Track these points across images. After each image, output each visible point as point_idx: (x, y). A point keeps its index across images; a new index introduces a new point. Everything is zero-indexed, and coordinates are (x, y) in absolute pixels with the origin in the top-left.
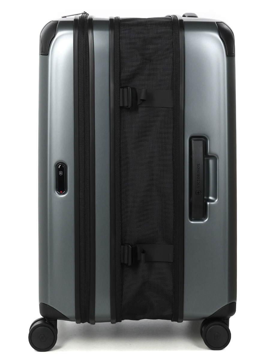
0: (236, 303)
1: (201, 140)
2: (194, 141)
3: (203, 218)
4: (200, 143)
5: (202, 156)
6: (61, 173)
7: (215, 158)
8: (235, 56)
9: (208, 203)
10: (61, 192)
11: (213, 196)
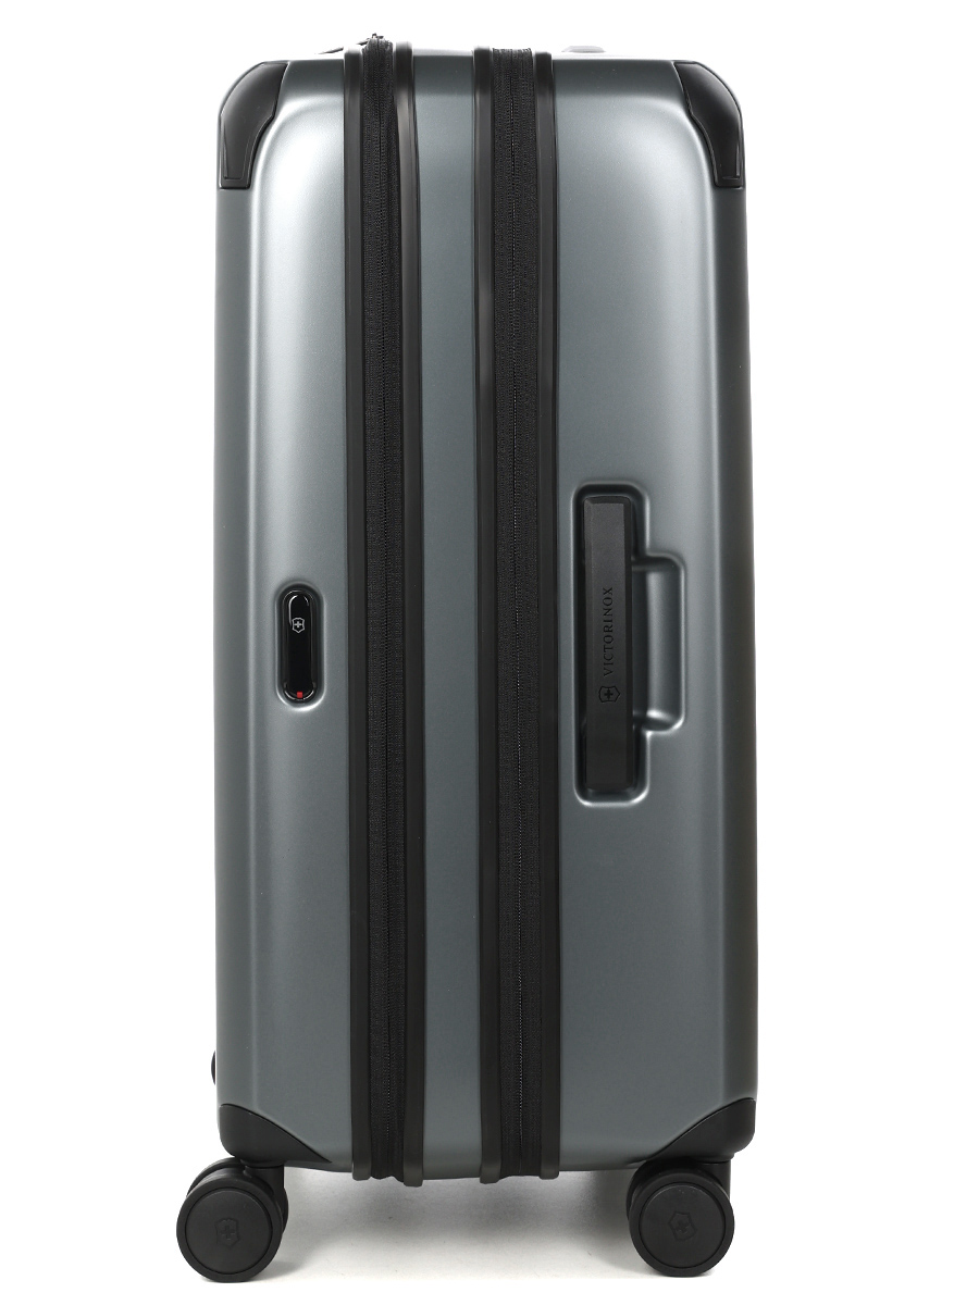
0: (754, 1103)
1: (618, 500)
2: (591, 505)
3: (629, 790)
4: (617, 510)
5: (623, 559)
6: (298, 625)
7: (670, 566)
8: (744, 186)
9: (649, 734)
10: (300, 694)
11: (663, 707)
